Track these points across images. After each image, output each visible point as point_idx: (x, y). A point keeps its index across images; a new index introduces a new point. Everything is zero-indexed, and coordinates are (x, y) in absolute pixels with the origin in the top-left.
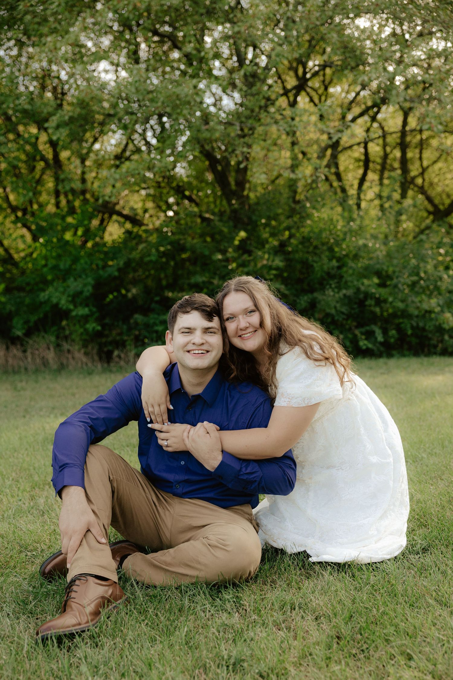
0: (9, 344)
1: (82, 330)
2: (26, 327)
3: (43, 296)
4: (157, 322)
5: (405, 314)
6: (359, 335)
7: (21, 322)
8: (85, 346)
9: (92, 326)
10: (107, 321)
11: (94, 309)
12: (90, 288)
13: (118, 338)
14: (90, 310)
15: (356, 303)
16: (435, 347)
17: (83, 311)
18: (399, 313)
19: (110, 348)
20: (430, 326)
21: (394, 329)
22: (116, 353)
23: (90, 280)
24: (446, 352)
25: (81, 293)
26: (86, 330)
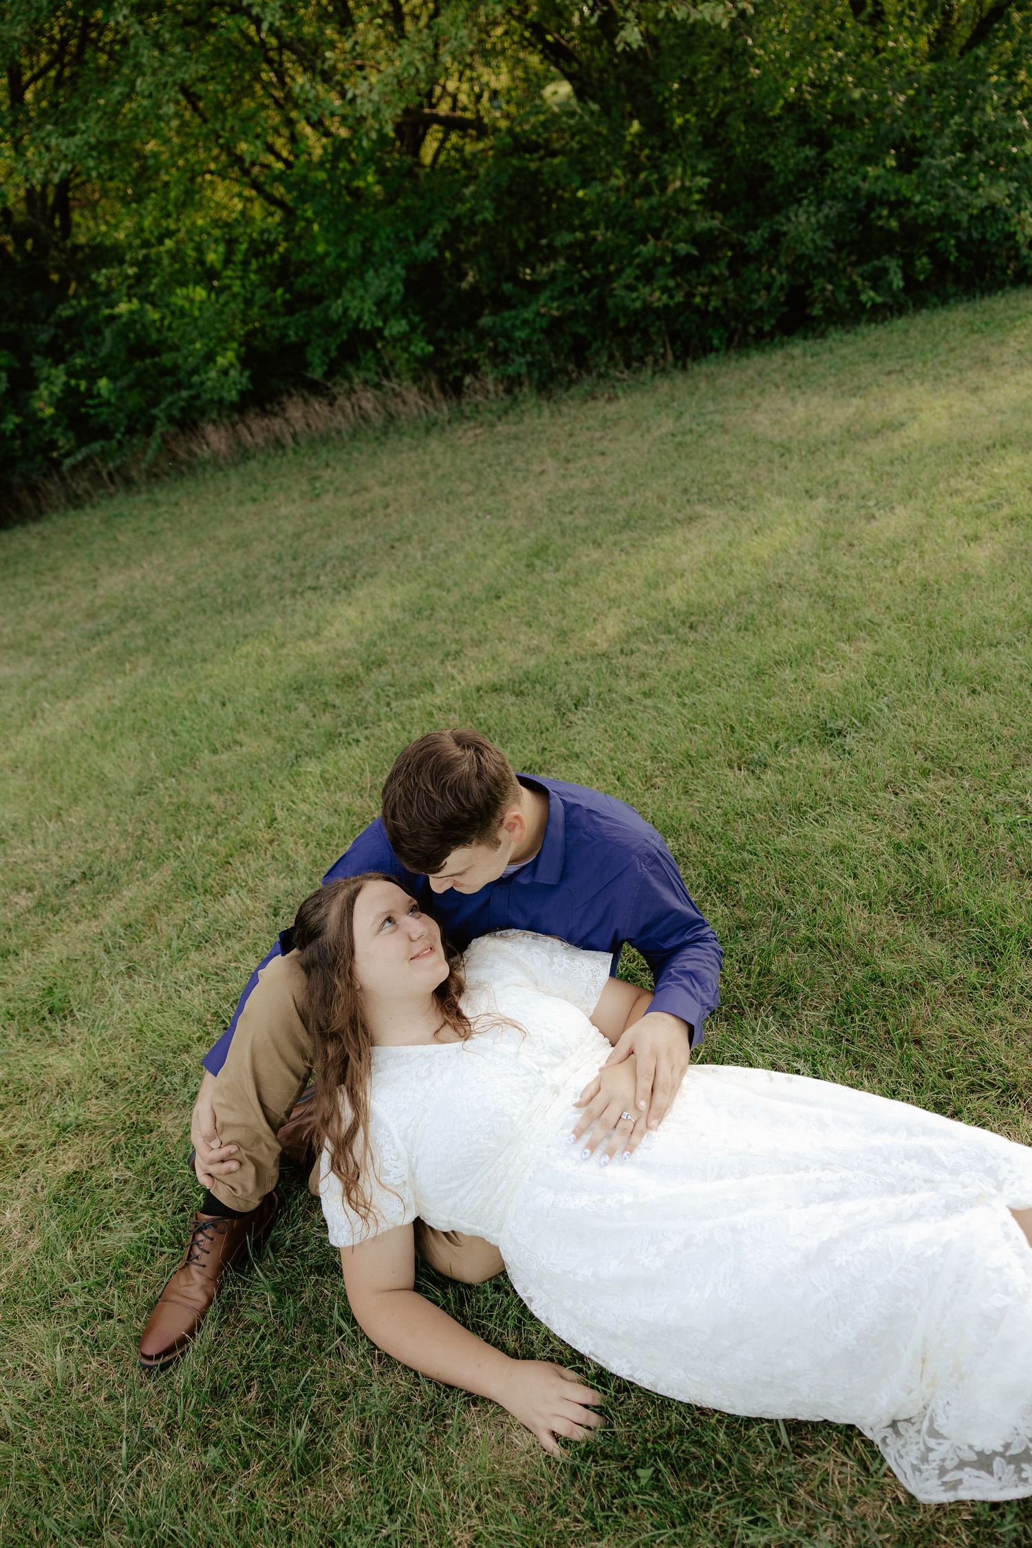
0: (306, 394)
1: (406, 356)
2: (327, 360)
3: (335, 309)
4: (518, 323)
5: (945, 223)
6: (859, 280)
7: (319, 351)
8: (416, 379)
9: (421, 347)
10: (441, 333)
11: (417, 319)
12: (400, 286)
13: (465, 356)
14: (410, 322)
15: (852, 219)
16: (1004, 270)
17: (398, 327)
18: (934, 223)
19: (458, 373)
20: (992, 234)
21: (925, 254)
22: (468, 380)
23: (399, 270)
24: (1022, 279)
25: (389, 295)
26: (412, 354)
